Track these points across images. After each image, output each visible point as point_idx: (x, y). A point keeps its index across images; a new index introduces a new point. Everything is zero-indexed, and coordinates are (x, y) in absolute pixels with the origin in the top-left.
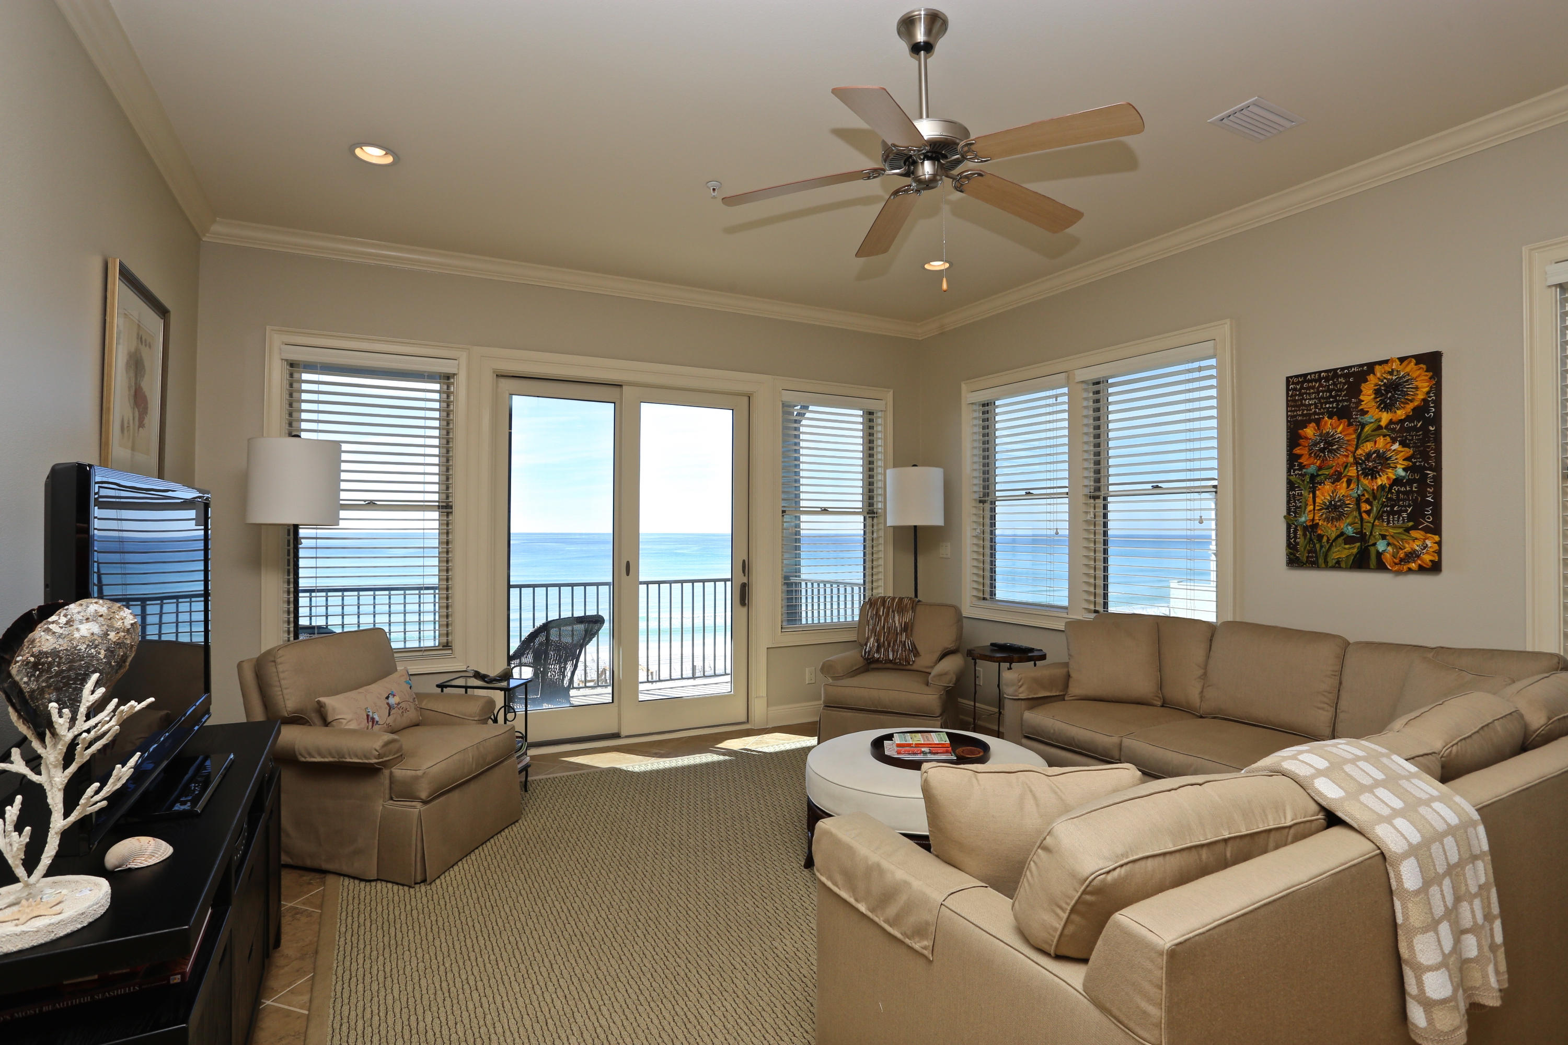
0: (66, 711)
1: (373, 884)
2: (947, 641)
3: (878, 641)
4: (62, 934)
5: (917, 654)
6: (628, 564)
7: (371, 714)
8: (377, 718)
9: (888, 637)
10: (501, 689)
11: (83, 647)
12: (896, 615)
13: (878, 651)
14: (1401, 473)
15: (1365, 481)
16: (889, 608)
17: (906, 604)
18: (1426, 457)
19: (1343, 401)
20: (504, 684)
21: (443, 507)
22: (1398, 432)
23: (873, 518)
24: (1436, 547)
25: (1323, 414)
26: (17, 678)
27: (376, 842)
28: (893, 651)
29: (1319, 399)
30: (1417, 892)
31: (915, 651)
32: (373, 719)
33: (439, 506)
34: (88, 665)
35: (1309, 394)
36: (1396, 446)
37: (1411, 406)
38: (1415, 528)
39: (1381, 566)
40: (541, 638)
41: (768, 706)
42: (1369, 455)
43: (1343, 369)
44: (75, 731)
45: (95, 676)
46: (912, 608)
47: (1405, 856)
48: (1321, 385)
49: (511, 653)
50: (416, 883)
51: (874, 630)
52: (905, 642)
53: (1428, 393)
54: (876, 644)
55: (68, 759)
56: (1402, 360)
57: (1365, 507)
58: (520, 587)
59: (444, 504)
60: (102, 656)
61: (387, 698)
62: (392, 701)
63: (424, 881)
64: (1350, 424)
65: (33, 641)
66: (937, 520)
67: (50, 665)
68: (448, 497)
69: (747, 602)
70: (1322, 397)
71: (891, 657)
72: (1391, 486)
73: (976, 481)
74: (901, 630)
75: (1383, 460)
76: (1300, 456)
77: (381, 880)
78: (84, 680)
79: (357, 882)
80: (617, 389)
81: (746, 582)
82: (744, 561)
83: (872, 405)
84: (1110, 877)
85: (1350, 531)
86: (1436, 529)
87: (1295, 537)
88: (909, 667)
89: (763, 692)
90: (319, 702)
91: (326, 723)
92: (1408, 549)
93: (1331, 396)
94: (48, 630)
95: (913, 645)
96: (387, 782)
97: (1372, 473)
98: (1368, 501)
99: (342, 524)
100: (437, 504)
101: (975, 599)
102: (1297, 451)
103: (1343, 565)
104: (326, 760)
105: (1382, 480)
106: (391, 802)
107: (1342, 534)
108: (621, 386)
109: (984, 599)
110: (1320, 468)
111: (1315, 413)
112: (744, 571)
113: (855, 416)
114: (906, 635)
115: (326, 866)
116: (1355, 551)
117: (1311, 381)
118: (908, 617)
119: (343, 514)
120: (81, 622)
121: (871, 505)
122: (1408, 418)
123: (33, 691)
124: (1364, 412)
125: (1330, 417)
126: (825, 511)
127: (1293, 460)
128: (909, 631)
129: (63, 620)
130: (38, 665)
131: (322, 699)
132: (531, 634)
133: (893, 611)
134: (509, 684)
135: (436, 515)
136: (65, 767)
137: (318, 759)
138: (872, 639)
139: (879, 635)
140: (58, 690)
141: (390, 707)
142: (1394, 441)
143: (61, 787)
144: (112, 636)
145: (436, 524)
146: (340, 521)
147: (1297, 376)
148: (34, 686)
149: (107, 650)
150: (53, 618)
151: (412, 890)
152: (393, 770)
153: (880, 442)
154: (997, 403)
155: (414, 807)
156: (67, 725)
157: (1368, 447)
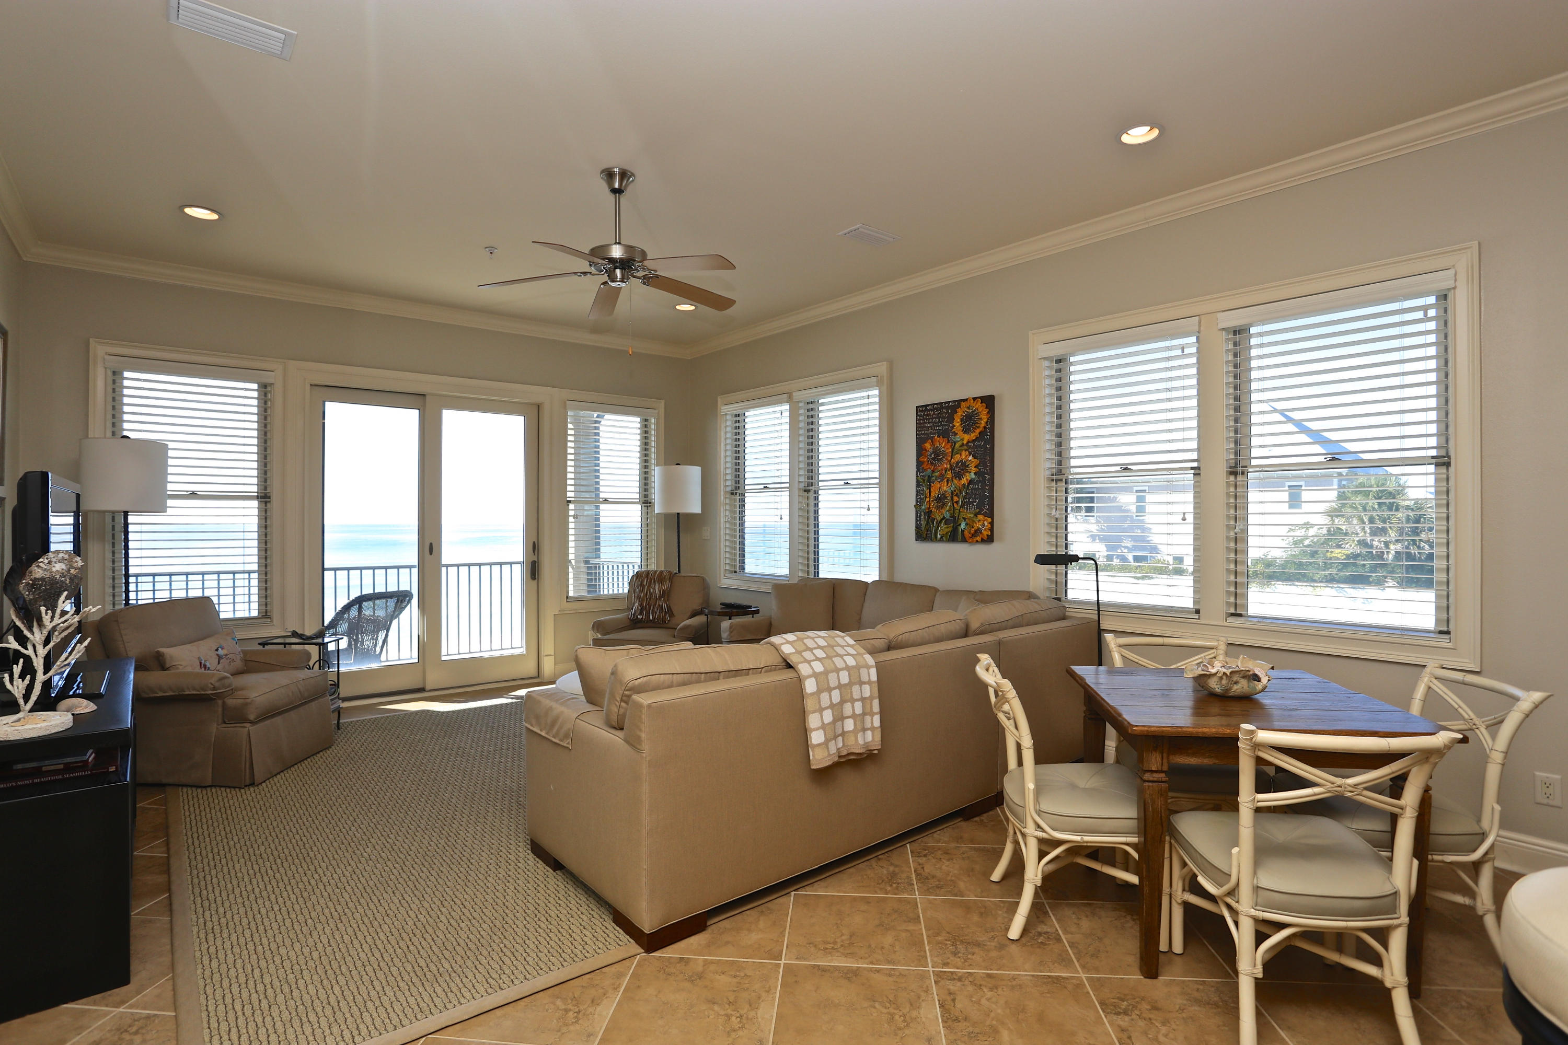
0: (49, 612)
1: (209, 789)
2: (696, 605)
3: (641, 605)
4: (53, 732)
5: (671, 614)
6: (431, 545)
7: (203, 662)
8: (208, 665)
9: (649, 602)
10: (316, 644)
11: (58, 577)
12: (657, 585)
13: (641, 613)
14: (973, 476)
15: (955, 481)
16: (651, 580)
18: (985, 466)
19: (945, 425)
20: (320, 640)
21: (262, 497)
22: (971, 447)
23: (647, 507)
24: (989, 526)
25: (935, 434)
26: (23, 592)
27: (211, 756)
28: (652, 613)
29: (933, 423)
30: (812, 694)
31: (670, 612)
32: (205, 666)
33: (257, 496)
34: (61, 586)
35: (928, 419)
36: (971, 458)
37: (978, 431)
38: (979, 513)
39: (964, 540)
40: (354, 612)
41: (555, 663)
42: (957, 463)
43: (946, 403)
44: (54, 623)
45: (66, 593)
47: (810, 676)
48: (934, 414)
49: (326, 624)
50: (246, 786)
51: (639, 597)
52: (663, 605)
53: (987, 423)
54: (640, 608)
55: (47, 642)
56: (974, 399)
57: (956, 499)
58: (335, 570)
59: (263, 495)
60: (68, 582)
61: (217, 650)
62: (221, 652)
63: (252, 784)
64: (948, 442)
65: (31, 572)
66: (696, 509)
67: (41, 585)
68: (266, 488)
69: (537, 576)
70: (935, 422)
71: (651, 617)
72: (969, 484)
73: (728, 477)
74: (660, 597)
75: (964, 466)
76: (923, 462)
77: (215, 786)
78: (59, 596)
79: (194, 789)
80: (422, 397)
81: (536, 561)
82: (534, 543)
84: (637, 682)
85: (947, 516)
86: (991, 515)
87: (920, 520)
88: (665, 625)
89: (551, 652)
90: (158, 652)
91: (163, 668)
92: (976, 528)
93: (939, 422)
94: (38, 566)
95: (669, 608)
96: (220, 709)
97: (959, 476)
98: (957, 495)
99: (169, 511)
100: (256, 494)
101: (727, 572)
102: (922, 459)
103: (944, 539)
104: (167, 694)
105: (964, 481)
106: (224, 725)
107: (944, 518)
108: (424, 395)
109: (734, 572)
110: (933, 471)
111: (931, 433)
112: (534, 551)
113: (633, 423)
114: (664, 600)
115: (165, 781)
116: (950, 529)
117: (929, 410)
118: (666, 585)
119: (170, 502)
120: (56, 563)
122: (977, 439)
123: (31, 600)
124: (956, 434)
125: (938, 437)
126: (606, 501)
127: (919, 464)
128: (666, 597)
129: (46, 561)
130: (34, 585)
131: (161, 650)
132: (345, 606)
133: (654, 582)
134: (323, 640)
135: (255, 503)
136: (45, 646)
137: (160, 694)
138: (637, 604)
139: (643, 601)
140: (45, 600)
141: (220, 657)
142: (970, 454)
143: (43, 656)
144: (72, 571)
145: (256, 512)
146: (168, 509)
147: (922, 406)
148: (31, 597)
149: (70, 579)
150: (41, 560)
151: (243, 791)
152: (226, 700)
153: (653, 444)
155: (244, 727)
156: (50, 620)
157: (957, 458)
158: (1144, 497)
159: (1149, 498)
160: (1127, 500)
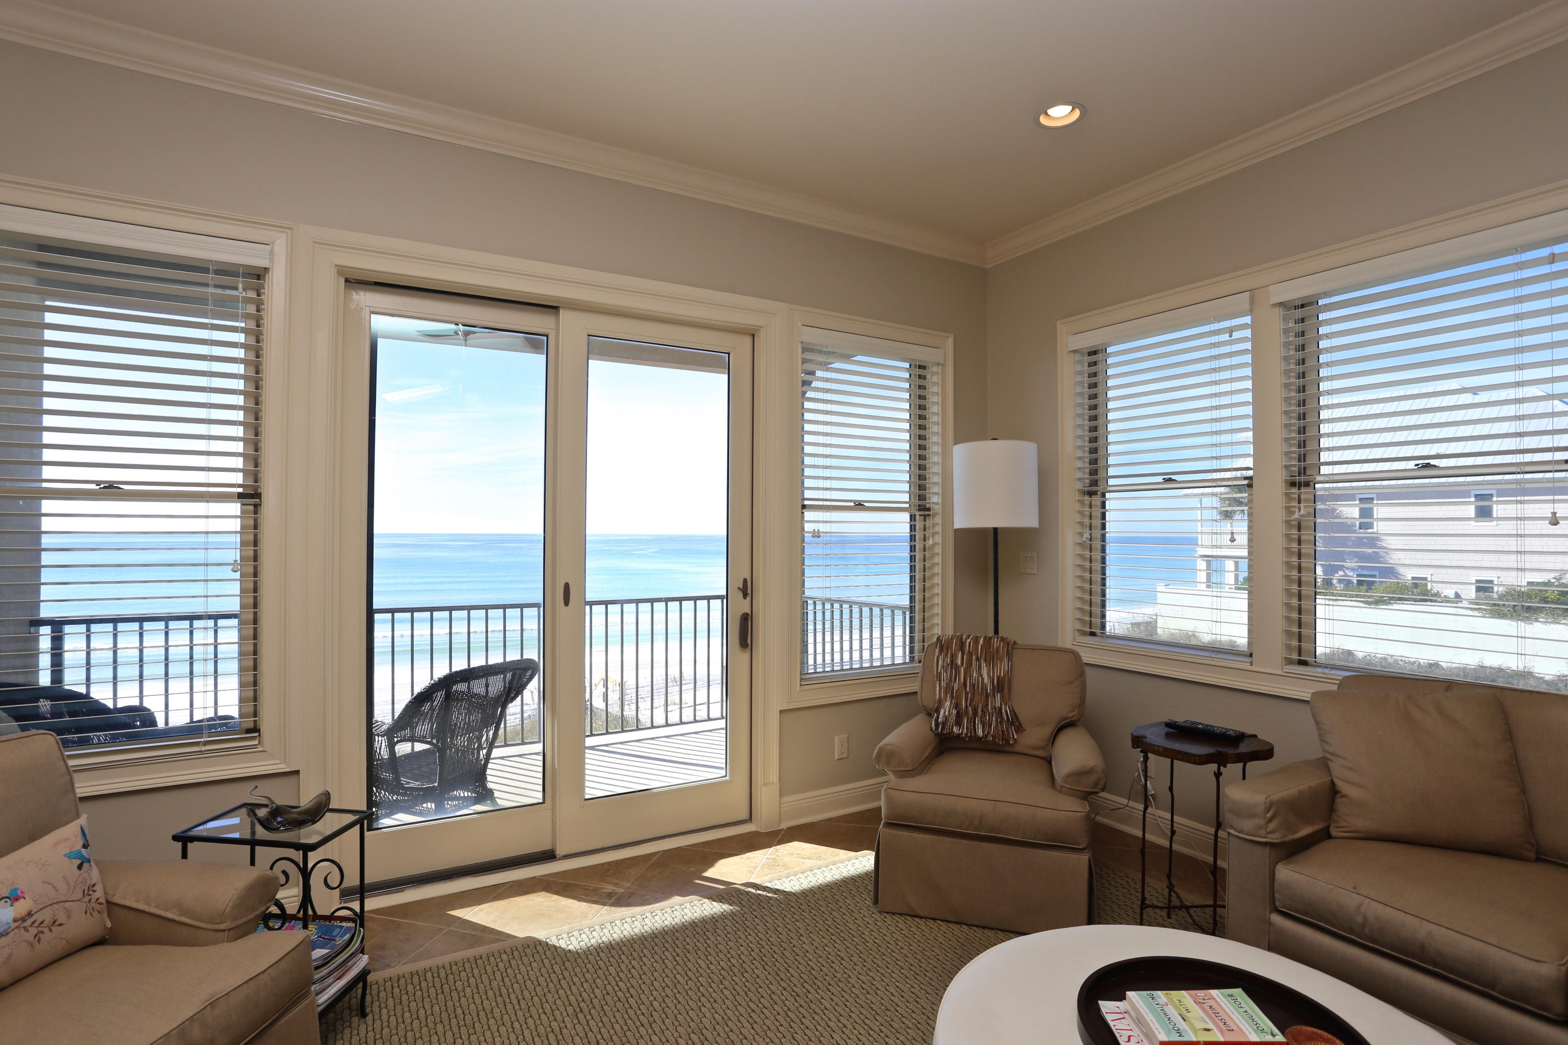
3: (957, 706)
5: (1020, 728)
6: (567, 587)
9: (972, 700)
12: (983, 665)
13: (959, 723)
16: (970, 654)
17: (998, 649)
21: (248, 495)
23: (925, 516)
28: (983, 723)
31: (1015, 723)
33: (242, 494)
41: (781, 795)
46: (1008, 654)
51: (949, 689)
52: (1000, 709)
54: (954, 712)
59: (250, 490)
66: (1030, 520)
68: (255, 479)
69: (749, 642)
71: (980, 733)
73: (1079, 464)
74: (993, 689)
81: (749, 612)
82: (745, 581)
83: (924, 354)
88: (1008, 749)
89: (774, 777)
95: (1013, 712)
100: (239, 490)
101: (1077, 634)
108: (556, 308)
109: (1093, 634)
112: (745, 596)
113: (900, 370)
114: (1002, 698)
118: (1001, 668)
121: (922, 498)
126: (859, 506)
128: (1006, 691)
133: (978, 659)
138: (948, 704)
139: (958, 698)
153: (935, 409)
154: (1109, 350)
158: (1371, 510)
159: (1380, 511)
160: (1352, 511)
